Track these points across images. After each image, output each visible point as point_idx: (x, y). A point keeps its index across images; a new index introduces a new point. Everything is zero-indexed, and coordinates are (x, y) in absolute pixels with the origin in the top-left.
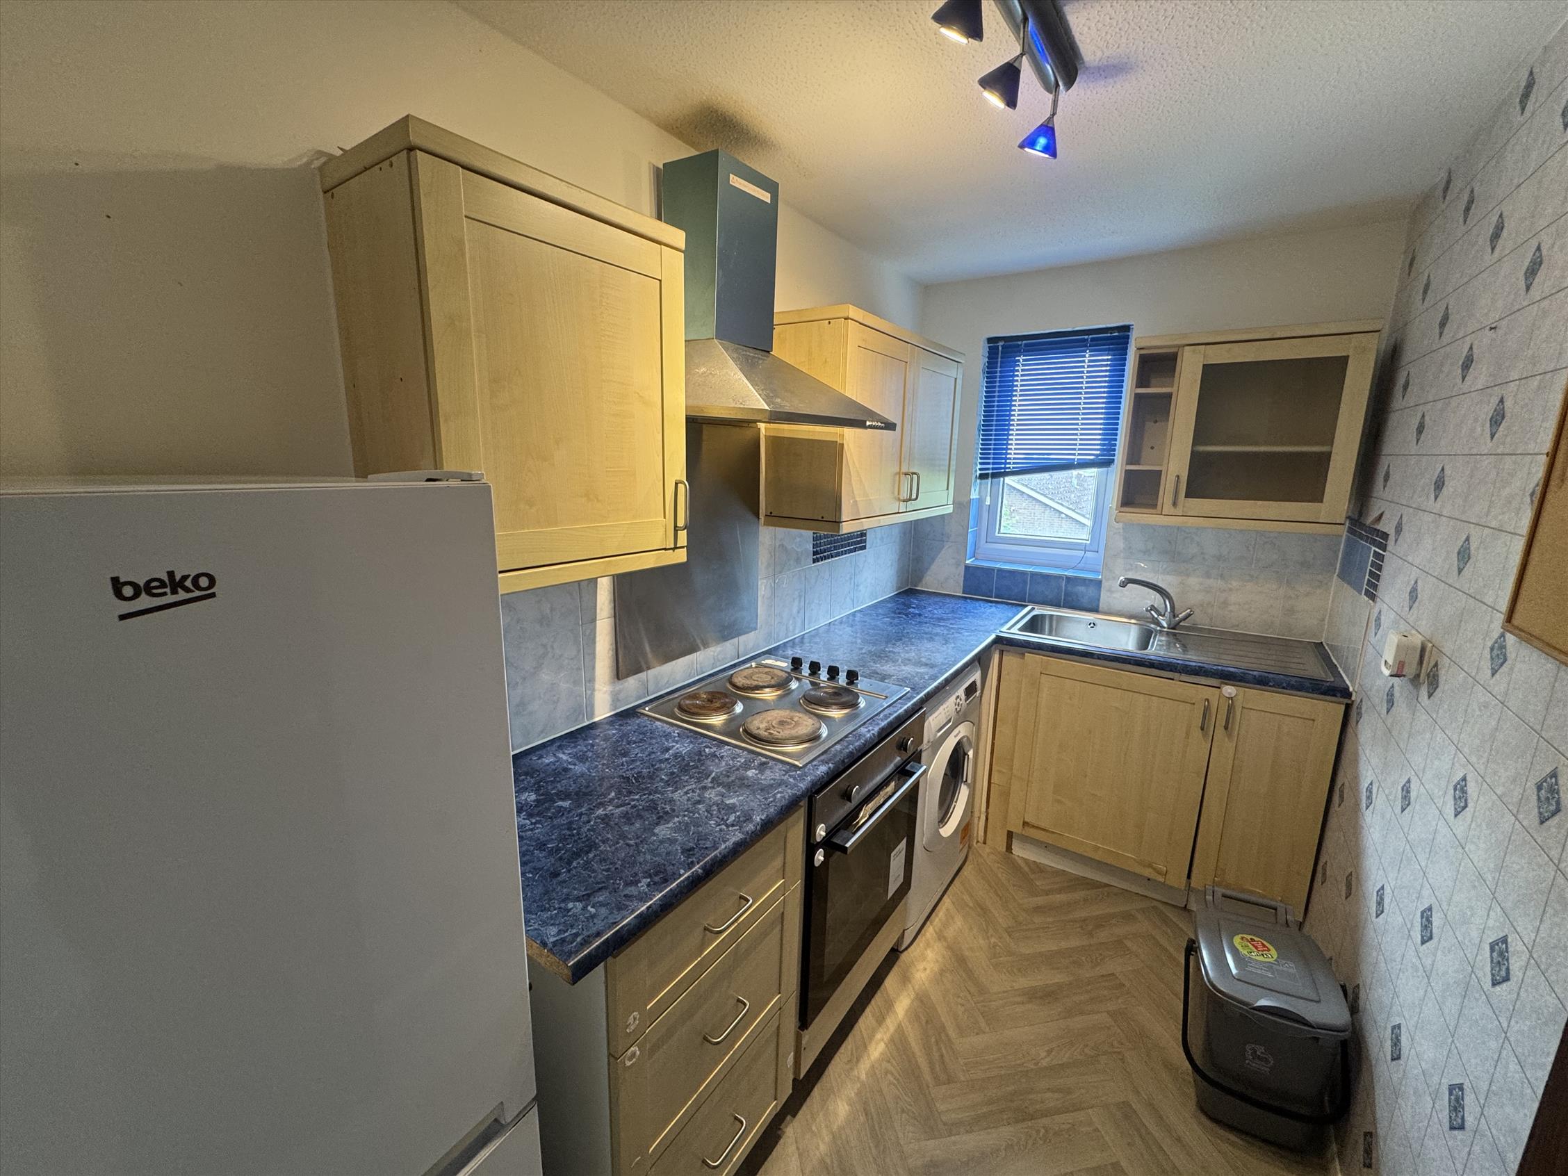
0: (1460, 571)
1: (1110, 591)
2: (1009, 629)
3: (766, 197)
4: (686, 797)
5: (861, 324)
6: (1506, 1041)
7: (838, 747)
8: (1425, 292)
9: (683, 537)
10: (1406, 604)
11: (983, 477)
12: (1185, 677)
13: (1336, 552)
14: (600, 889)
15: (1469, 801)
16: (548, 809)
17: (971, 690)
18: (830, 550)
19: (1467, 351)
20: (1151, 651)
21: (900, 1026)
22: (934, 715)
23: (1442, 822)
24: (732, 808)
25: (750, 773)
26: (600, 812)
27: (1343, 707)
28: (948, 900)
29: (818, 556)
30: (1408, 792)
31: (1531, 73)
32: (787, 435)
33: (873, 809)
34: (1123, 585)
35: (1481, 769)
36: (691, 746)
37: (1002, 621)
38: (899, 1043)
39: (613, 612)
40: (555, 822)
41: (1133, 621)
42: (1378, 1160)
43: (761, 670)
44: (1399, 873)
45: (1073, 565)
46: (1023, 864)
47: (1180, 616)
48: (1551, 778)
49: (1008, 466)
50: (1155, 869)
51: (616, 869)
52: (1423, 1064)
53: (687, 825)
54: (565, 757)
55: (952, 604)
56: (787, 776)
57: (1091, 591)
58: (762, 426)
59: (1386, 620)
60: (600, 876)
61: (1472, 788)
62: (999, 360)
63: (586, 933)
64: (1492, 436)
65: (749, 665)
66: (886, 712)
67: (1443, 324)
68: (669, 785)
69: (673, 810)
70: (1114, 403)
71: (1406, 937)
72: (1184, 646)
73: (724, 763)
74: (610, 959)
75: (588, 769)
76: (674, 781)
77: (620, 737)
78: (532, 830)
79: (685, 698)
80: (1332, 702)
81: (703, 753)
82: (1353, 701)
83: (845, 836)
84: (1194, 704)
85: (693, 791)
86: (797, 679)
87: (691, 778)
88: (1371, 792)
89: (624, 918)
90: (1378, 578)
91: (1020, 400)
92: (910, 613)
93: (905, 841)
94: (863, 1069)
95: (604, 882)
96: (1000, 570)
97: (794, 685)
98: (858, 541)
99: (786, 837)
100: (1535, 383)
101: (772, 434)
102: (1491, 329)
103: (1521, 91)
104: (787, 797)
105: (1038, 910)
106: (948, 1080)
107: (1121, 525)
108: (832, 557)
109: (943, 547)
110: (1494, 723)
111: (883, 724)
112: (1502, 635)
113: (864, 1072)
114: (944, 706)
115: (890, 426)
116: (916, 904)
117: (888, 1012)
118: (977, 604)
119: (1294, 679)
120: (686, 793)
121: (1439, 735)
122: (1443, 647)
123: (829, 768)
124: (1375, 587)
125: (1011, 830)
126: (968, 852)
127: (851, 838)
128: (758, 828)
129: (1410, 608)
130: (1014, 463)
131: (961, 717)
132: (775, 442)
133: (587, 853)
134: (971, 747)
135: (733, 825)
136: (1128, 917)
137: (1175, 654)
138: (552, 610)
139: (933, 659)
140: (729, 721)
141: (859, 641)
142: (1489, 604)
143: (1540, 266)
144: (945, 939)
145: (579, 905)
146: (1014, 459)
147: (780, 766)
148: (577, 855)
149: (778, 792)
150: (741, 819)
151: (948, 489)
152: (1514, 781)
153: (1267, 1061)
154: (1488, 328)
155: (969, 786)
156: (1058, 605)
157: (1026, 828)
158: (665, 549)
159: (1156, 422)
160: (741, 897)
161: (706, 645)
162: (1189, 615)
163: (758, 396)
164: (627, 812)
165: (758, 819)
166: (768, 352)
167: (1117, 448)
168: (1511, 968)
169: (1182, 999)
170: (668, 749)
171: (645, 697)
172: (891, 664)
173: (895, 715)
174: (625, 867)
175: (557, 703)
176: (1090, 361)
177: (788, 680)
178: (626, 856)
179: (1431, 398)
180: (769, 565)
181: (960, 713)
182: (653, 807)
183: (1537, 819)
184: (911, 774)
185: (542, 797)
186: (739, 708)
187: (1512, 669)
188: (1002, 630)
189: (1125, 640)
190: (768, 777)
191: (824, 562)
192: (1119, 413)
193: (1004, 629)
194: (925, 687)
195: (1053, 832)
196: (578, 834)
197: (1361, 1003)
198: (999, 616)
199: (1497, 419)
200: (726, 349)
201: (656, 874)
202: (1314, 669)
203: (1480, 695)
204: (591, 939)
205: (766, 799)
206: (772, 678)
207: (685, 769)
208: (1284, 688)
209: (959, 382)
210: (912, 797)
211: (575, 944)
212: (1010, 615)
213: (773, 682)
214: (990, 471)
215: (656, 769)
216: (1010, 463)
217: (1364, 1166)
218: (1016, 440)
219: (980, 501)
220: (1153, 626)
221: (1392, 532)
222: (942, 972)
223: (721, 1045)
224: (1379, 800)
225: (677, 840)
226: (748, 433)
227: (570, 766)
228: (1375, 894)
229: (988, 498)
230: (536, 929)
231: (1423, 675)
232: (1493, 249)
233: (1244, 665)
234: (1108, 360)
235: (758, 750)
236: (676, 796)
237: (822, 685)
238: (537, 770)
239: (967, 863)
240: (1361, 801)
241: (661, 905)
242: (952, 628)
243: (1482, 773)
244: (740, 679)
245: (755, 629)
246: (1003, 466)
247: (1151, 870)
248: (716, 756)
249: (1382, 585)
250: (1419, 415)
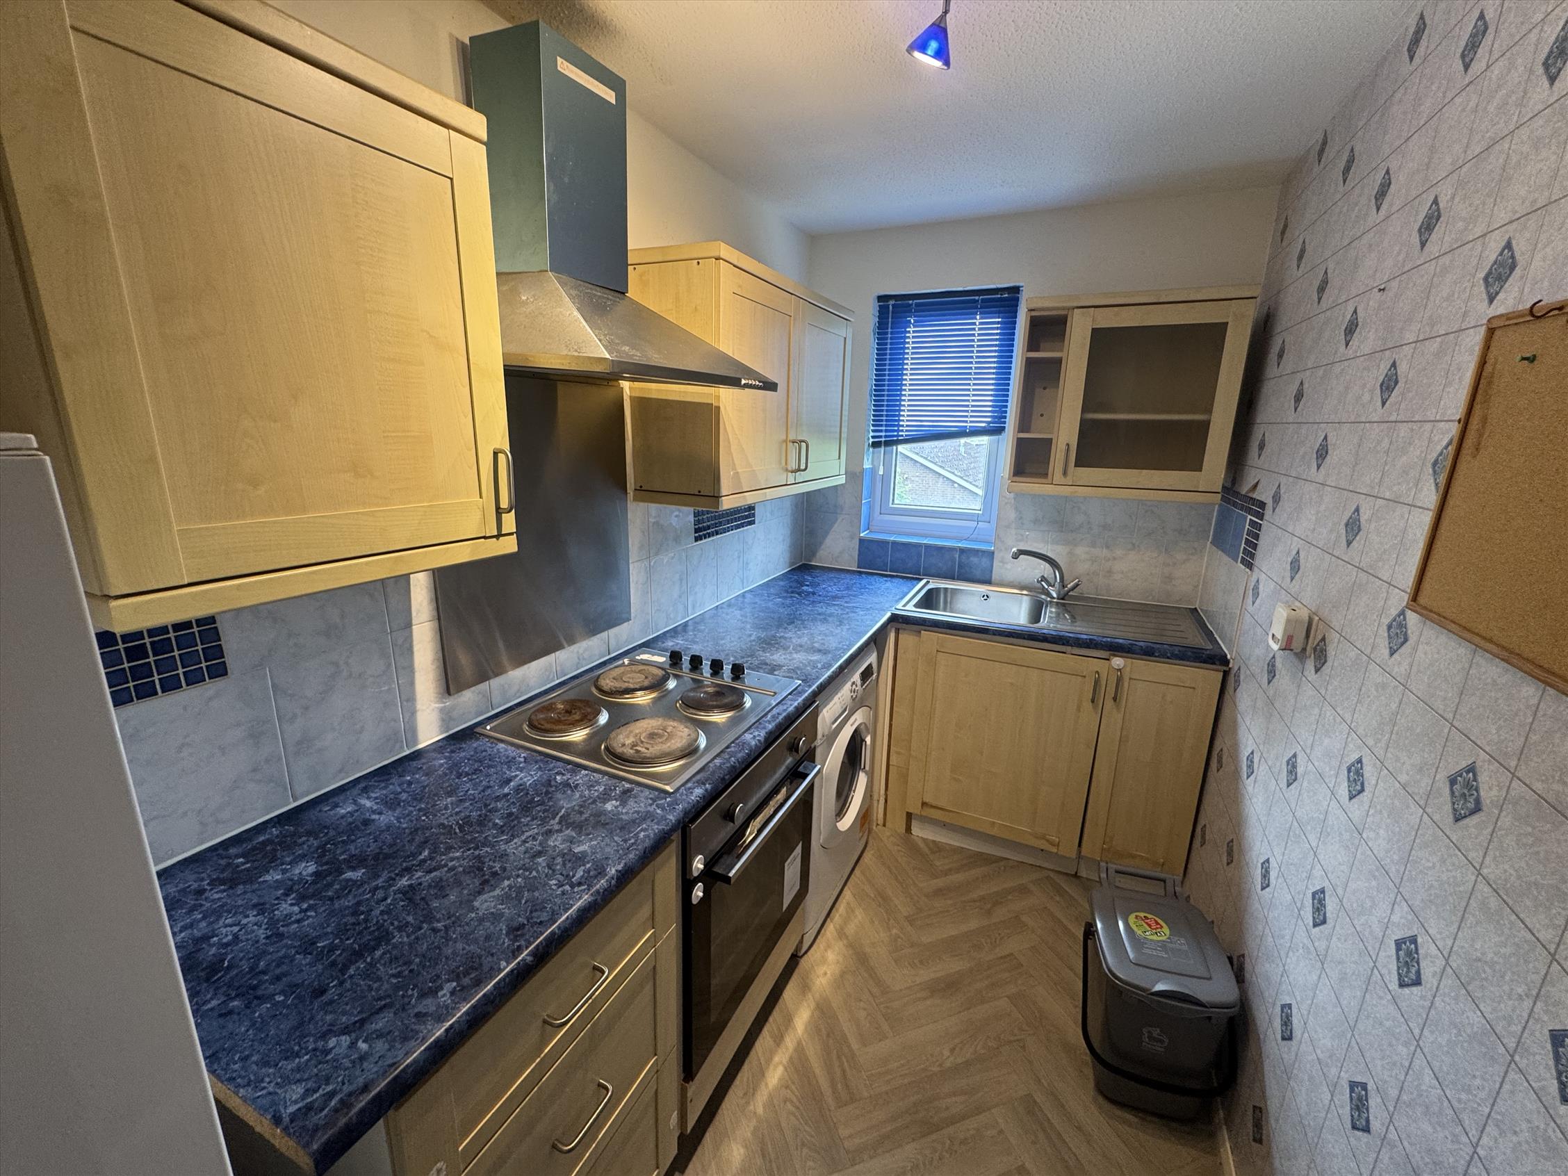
0: (1349, 543)
1: (1002, 562)
2: (904, 606)
3: (610, 96)
4: (523, 848)
5: (734, 266)
6: (1418, 1050)
7: (717, 761)
8: (1300, 258)
9: (510, 522)
10: (1288, 574)
11: (876, 445)
12: (1077, 651)
13: (1209, 521)
14: (381, 1009)
15: (1366, 784)
16: (330, 885)
17: (866, 674)
18: (715, 525)
19: (1350, 316)
20: (1043, 625)
21: (799, 1043)
22: (828, 707)
23: (1334, 803)
24: (580, 859)
25: (609, 806)
26: (404, 882)
27: (1222, 673)
28: (849, 892)
29: (701, 534)
30: (1294, 767)
31: (1422, 17)
32: (654, 396)
33: (762, 823)
34: (1016, 556)
35: (1380, 752)
36: (540, 773)
37: (898, 597)
38: (799, 1065)
39: (436, 614)
40: (337, 906)
41: (1025, 592)
42: (1269, 1136)
43: (634, 668)
44: (1285, 849)
45: (966, 536)
46: (922, 845)
47: (1069, 586)
48: (1468, 772)
49: (900, 433)
50: (1048, 841)
51: (411, 971)
52: (1319, 1052)
53: (520, 891)
54: (368, 804)
55: (847, 579)
56: (654, 806)
57: (985, 562)
58: (626, 385)
59: (1266, 588)
60: (386, 986)
61: (1368, 771)
62: (890, 320)
63: (347, 1089)
64: (1384, 404)
65: (621, 662)
66: (775, 711)
67: (1321, 289)
68: (503, 832)
69: (504, 869)
70: (1005, 368)
71: (1296, 915)
72: (1073, 617)
73: (577, 795)
74: (391, 1112)
75: (398, 819)
76: (511, 826)
77: (448, 769)
78: (298, 921)
79: (538, 711)
80: (1213, 670)
81: (553, 783)
82: (1230, 669)
83: (728, 862)
84: (1085, 677)
85: (534, 839)
86: (676, 676)
87: (533, 819)
88: (1252, 762)
89: (407, 1054)
90: (1255, 546)
91: (912, 364)
92: (803, 592)
93: (800, 845)
94: (759, 1104)
95: (389, 996)
96: (894, 543)
97: (672, 684)
98: (745, 516)
99: (653, 881)
100: (1434, 346)
101: (637, 395)
102: (1380, 290)
103: (1409, 38)
104: (652, 835)
105: (939, 892)
106: (851, 1099)
107: (1012, 495)
108: (717, 534)
109: (837, 520)
110: (1394, 706)
111: (770, 727)
112: (1402, 613)
113: (760, 1104)
114: (839, 695)
115: (770, 386)
116: (814, 905)
117: (787, 1029)
118: (872, 579)
119: (1177, 649)
120: (525, 842)
121: (1328, 714)
122: (1331, 621)
123: (706, 790)
124: (1252, 556)
125: (910, 811)
126: (868, 838)
127: (735, 865)
128: (613, 882)
129: (1292, 579)
130: (907, 431)
131: (858, 703)
132: (642, 404)
133: (374, 949)
134: (869, 733)
135: (580, 884)
136: (1023, 890)
137: (1065, 626)
138: (343, 617)
139: (827, 644)
140: (590, 737)
141: (748, 626)
142: (1385, 579)
143: (1438, 220)
144: (847, 937)
145: (345, 1040)
146: (907, 426)
147: (647, 792)
148: (358, 955)
149: (642, 830)
150: (592, 873)
151: (839, 458)
152: (1420, 770)
153: (1161, 1041)
154: (1376, 290)
155: (866, 773)
156: (951, 577)
157: (925, 808)
158: (485, 538)
159: (1045, 388)
160: (595, 968)
161: (572, 641)
162: (1077, 585)
163: (598, 341)
164: (441, 879)
165: (613, 871)
166: (624, 293)
167: (1008, 415)
168: (1422, 972)
169: (1082, 976)
170: (509, 781)
171: (488, 712)
172: (781, 652)
173: (784, 714)
174: (424, 967)
175: (361, 733)
176: (981, 323)
177: (665, 679)
178: (428, 949)
179: (1310, 366)
180: (641, 548)
181: (857, 700)
182: (477, 867)
183: (1451, 816)
184: (805, 776)
185: (325, 867)
186: (603, 718)
187: (1415, 649)
188: (897, 607)
189: (1016, 613)
190: (634, 807)
191: (707, 540)
192: (1009, 379)
193: (900, 606)
194: (818, 678)
195: (951, 811)
196: (366, 920)
197: (1247, 976)
198: (893, 591)
199: (1389, 384)
200: (563, 284)
201: (466, 973)
202: (1195, 639)
203: (1376, 675)
204: (353, 1099)
205: (625, 841)
206: (646, 678)
207: (526, 808)
208: (1168, 658)
209: (849, 342)
210: (806, 803)
211: (325, 1111)
212: (905, 590)
213: (646, 683)
214: (883, 439)
215: (490, 811)
216: (902, 431)
217: (1255, 1140)
218: (909, 405)
219: (873, 471)
220: (1043, 597)
221: (1269, 502)
222: (843, 974)
223: (572, 1153)
224: (1261, 770)
225: (502, 915)
226: (610, 393)
227: (374, 817)
228: (1260, 865)
229: (881, 467)
230: (270, 1093)
231: (1308, 648)
232: (1378, 209)
233: (1130, 636)
234: (998, 323)
235: (621, 773)
236: (510, 848)
237: (706, 683)
238: (325, 827)
239: (867, 848)
240: (1241, 769)
241: (468, 1021)
242: (847, 607)
243: (1382, 758)
244: (608, 681)
245: (629, 619)
246: (896, 433)
247: (1043, 842)
248: (569, 785)
249: (1260, 553)
250: (1297, 383)
